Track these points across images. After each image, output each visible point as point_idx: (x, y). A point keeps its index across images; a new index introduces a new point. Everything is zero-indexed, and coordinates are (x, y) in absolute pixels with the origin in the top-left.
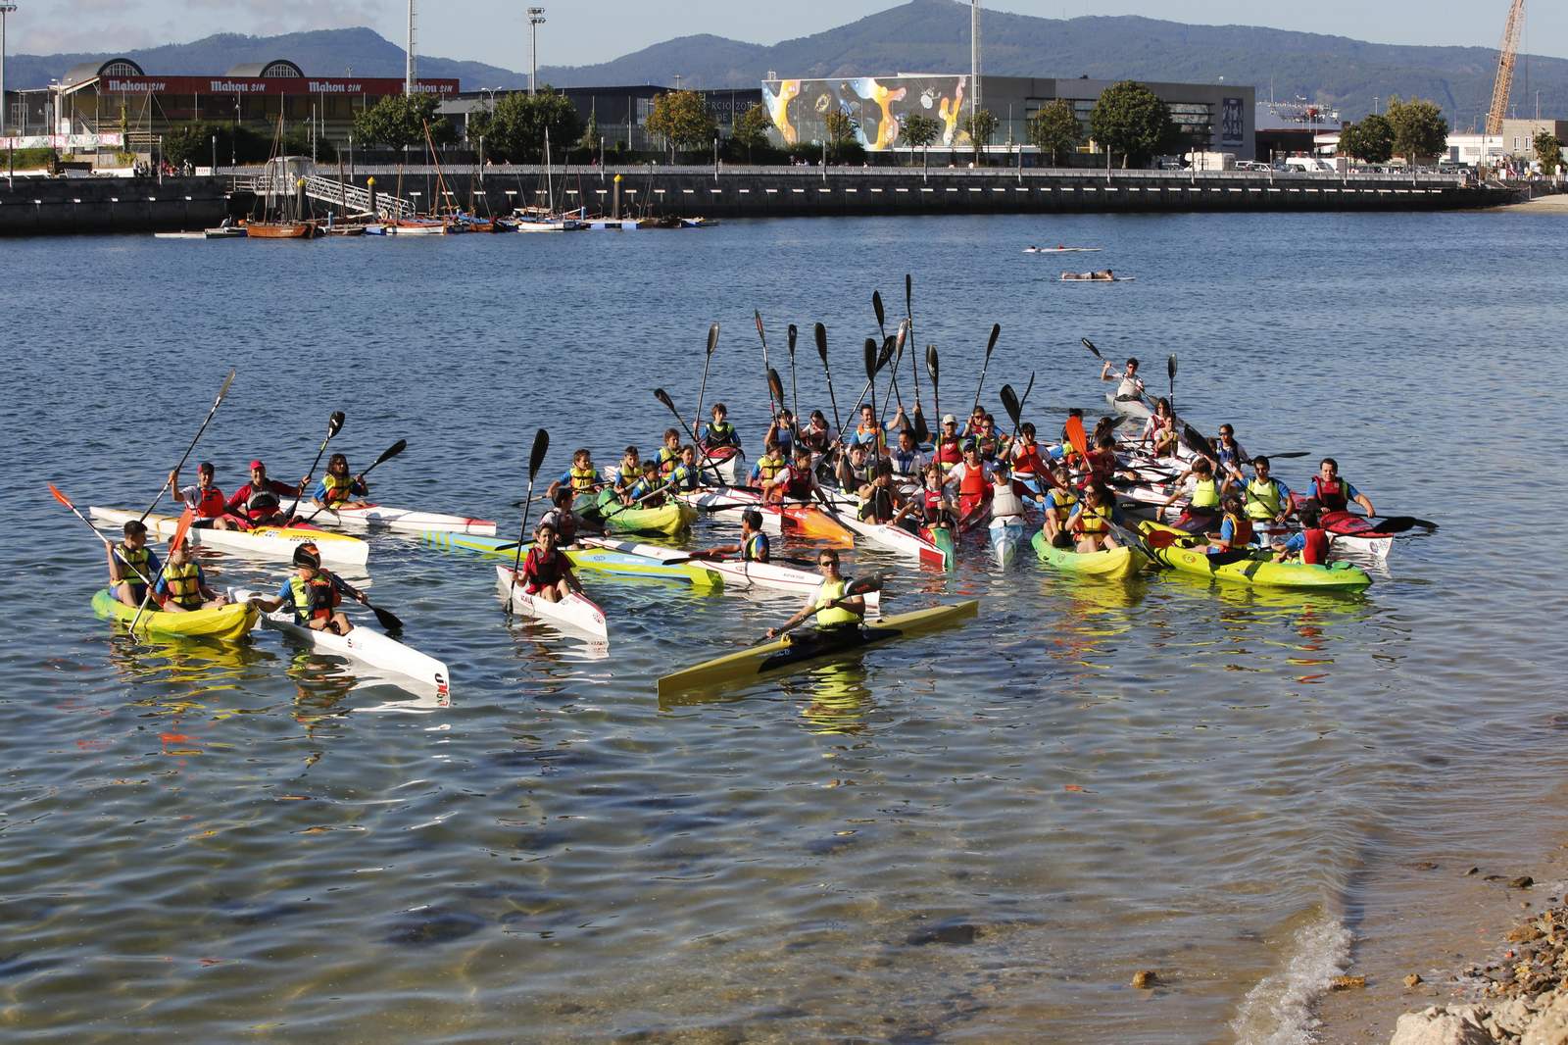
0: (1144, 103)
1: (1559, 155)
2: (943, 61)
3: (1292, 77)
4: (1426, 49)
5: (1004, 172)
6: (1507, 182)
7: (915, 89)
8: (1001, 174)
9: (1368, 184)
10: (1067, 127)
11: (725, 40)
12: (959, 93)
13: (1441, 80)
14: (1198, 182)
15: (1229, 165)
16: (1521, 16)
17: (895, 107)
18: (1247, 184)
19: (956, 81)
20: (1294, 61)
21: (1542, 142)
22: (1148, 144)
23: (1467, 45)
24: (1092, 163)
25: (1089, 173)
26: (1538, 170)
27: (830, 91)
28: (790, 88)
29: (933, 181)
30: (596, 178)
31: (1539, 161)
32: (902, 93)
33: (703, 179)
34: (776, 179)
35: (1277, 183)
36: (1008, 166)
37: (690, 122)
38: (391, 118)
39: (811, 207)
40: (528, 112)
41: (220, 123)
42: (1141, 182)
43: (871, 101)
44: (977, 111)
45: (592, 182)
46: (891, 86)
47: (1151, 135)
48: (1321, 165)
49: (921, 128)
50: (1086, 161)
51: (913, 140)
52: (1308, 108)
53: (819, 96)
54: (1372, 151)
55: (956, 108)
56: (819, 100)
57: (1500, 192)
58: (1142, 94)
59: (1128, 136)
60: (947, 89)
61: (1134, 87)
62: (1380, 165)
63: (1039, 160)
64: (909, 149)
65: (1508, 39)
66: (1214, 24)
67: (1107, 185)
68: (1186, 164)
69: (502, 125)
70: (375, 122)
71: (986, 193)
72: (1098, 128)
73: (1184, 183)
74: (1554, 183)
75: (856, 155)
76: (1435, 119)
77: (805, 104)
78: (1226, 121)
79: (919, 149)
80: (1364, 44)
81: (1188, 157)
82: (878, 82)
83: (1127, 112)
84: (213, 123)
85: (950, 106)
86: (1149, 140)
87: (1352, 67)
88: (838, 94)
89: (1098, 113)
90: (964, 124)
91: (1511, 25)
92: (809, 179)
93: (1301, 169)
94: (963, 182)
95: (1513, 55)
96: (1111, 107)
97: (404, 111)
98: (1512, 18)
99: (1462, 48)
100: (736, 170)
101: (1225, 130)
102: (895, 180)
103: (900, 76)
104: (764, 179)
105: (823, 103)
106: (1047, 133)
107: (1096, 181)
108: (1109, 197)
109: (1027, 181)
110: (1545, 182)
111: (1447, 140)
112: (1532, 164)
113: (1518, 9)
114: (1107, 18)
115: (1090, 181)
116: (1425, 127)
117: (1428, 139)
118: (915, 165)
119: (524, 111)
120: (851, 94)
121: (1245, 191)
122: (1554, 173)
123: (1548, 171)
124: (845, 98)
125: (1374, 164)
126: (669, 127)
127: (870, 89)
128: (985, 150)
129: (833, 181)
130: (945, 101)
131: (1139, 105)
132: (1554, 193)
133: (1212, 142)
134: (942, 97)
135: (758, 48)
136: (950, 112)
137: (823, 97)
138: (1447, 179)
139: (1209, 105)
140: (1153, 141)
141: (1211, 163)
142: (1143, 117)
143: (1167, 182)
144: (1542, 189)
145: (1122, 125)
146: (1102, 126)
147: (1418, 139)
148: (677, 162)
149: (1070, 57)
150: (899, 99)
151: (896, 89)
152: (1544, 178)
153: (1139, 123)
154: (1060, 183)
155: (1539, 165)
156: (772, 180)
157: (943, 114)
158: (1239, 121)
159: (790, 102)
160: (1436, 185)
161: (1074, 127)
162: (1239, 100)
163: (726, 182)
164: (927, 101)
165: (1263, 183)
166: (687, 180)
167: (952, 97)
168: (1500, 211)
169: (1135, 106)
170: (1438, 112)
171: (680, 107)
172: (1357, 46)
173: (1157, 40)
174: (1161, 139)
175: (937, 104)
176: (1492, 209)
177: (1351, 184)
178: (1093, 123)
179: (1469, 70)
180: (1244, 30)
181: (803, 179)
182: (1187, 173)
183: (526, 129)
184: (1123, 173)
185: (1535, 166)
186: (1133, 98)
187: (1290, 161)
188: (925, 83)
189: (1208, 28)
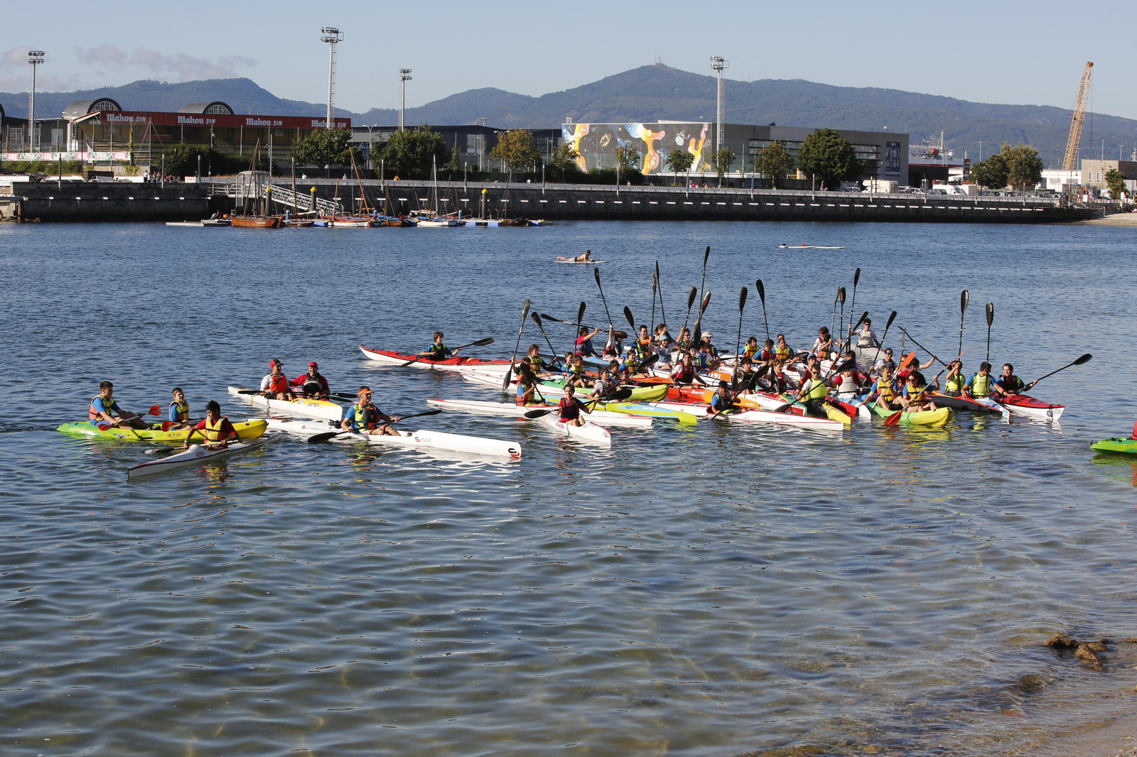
0: (837, 144)
1: (1123, 185)
2: (661, 110)
3: (913, 125)
4: (1010, 107)
5: (740, 192)
6: (1088, 204)
7: (671, 132)
8: (738, 193)
9: (992, 204)
10: (783, 160)
11: (504, 92)
12: (703, 135)
13: (1020, 129)
14: (875, 201)
15: (894, 189)
16: (1089, 85)
17: (657, 145)
18: (908, 202)
19: (701, 127)
20: (915, 114)
21: (1111, 177)
22: (839, 174)
23: (1039, 105)
24: (799, 186)
25: (799, 193)
26: (1107, 195)
27: (610, 132)
28: (581, 130)
29: (693, 197)
30: (461, 190)
31: (1109, 189)
32: (662, 134)
33: (534, 192)
34: (584, 193)
35: (929, 202)
36: (741, 187)
37: (523, 153)
38: (318, 146)
39: (608, 214)
40: (412, 144)
41: (198, 146)
42: (836, 200)
43: (640, 139)
44: (720, 148)
45: (460, 193)
46: (655, 129)
47: (841, 167)
48: (958, 190)
49: (681, 160)
50: (794, 185)
51: (676, 168)
52: (931, 148)
53: (603, 136)
54: (993, 181)
55: (701, 145)
56: (603, 138)
57: (1083, 211)
58: (835, 138)
59: (825, 168)
60: (694, 132)
61: (829, 133)
62: (999, 190)
63: (762, 184)
64: (672, 174)
65: (1079, 102)
66: (857, 86)
67: (812, 202)
68: (864, 188)
69: (394, 152)
70: (306, 148)
71: (729, 206)
72: (804, 161)
73: (865, 201)
74: (1121, 205)
75: (637, 178)
76: (1034, 159)
77: (593, 140)
78: (888, 158)
79: (679, 174)
80: (965, 102)
81: (866, 183)
82: (645, 126)
83: (824, 151)
84: (193, 146)
85: (697, 144)
86: (840, 171)
87: (956, 119)
88: (616, 134)
89: (804, 151)
90: (710, 156)
91: (1082, 92)
92: (607, 194)
93: (944, 193)
94: (713, 198)
95: (1083, 113)
96: (814, 147)
97: (326, 141)
98: (1082, 87)
99: (1035, 106)
100: (556, 187)
101: (888, 165)
102: (666, 196)
103: (660, 122)
104: (576, 193)
105: (605, 140)
106: (769, 164)
107: (804, 199)
108: (813, 210)
109: (757, 198)
110: (1114, 204)
111: (1042, 173)
112: (1102, 191)
113: (1086, 80)
114: (780, 81)
115: (800, 199)
116: (1030, 165)
117: (1031, 172)
118: (677, 185)
119: (409, 142)
120: (625, 135)
121: (907, 208)
122: (1119, 198)
123: (1115, 196)
124: (621, 137)
125: (995, 190)
126: (509, 156)
127: (639, 131)
128: (726, 176)
129: (624, 195)
130: (693, 141)
131: (833, 146)
132: (1120, 212)
133: (878, 173)
134: (690, 138)
135: (528, 99)
136: (696, 149)
137: (606, 136)
138: (1046, 201)
139: (877, 146)
140: (843, 172)
141: (881, 187)
142: (836, 154)
143: (853, 201)
144: (1113, 209)
145: (821, 160)
146: (807, 160)
147: (1025, 173)
148: (514, 181)
149: (753, 109)
150: (660, 139)
151: (658, 132)
152: (1112, 201)
153: (833, 158)
154: (779, 200)
155: (1109, 192)
156: (582, 195)
157: (691, 150)
158: (898, 158)
159: (582, 139)
160: (1039, 205)
161: (789, 161)
162: (897, 144)
163: (550, 195)
164: (679, 141)
165: (919, 202)
166: (523, 193)
167: (698, 138)
168: (1084, 224)
169: (830, 147)
170: (1036, 154)
171: (515, 142)
172: (960, 104)
173: (816, 98)
174: (848, 170)
175: (687, 143)
176: (1078, 223)
177: (980, 204)
178: (800, 158)
179: (1041, 123)
180: (879, 91)
181: (603, 194)
182: (866, 194)
183: (411, 155)
184: (823, 193)
185: (1105, 192)
186: (829, 141)
187: (935, 187)
188: (679, 128)
189: (853, 89)
